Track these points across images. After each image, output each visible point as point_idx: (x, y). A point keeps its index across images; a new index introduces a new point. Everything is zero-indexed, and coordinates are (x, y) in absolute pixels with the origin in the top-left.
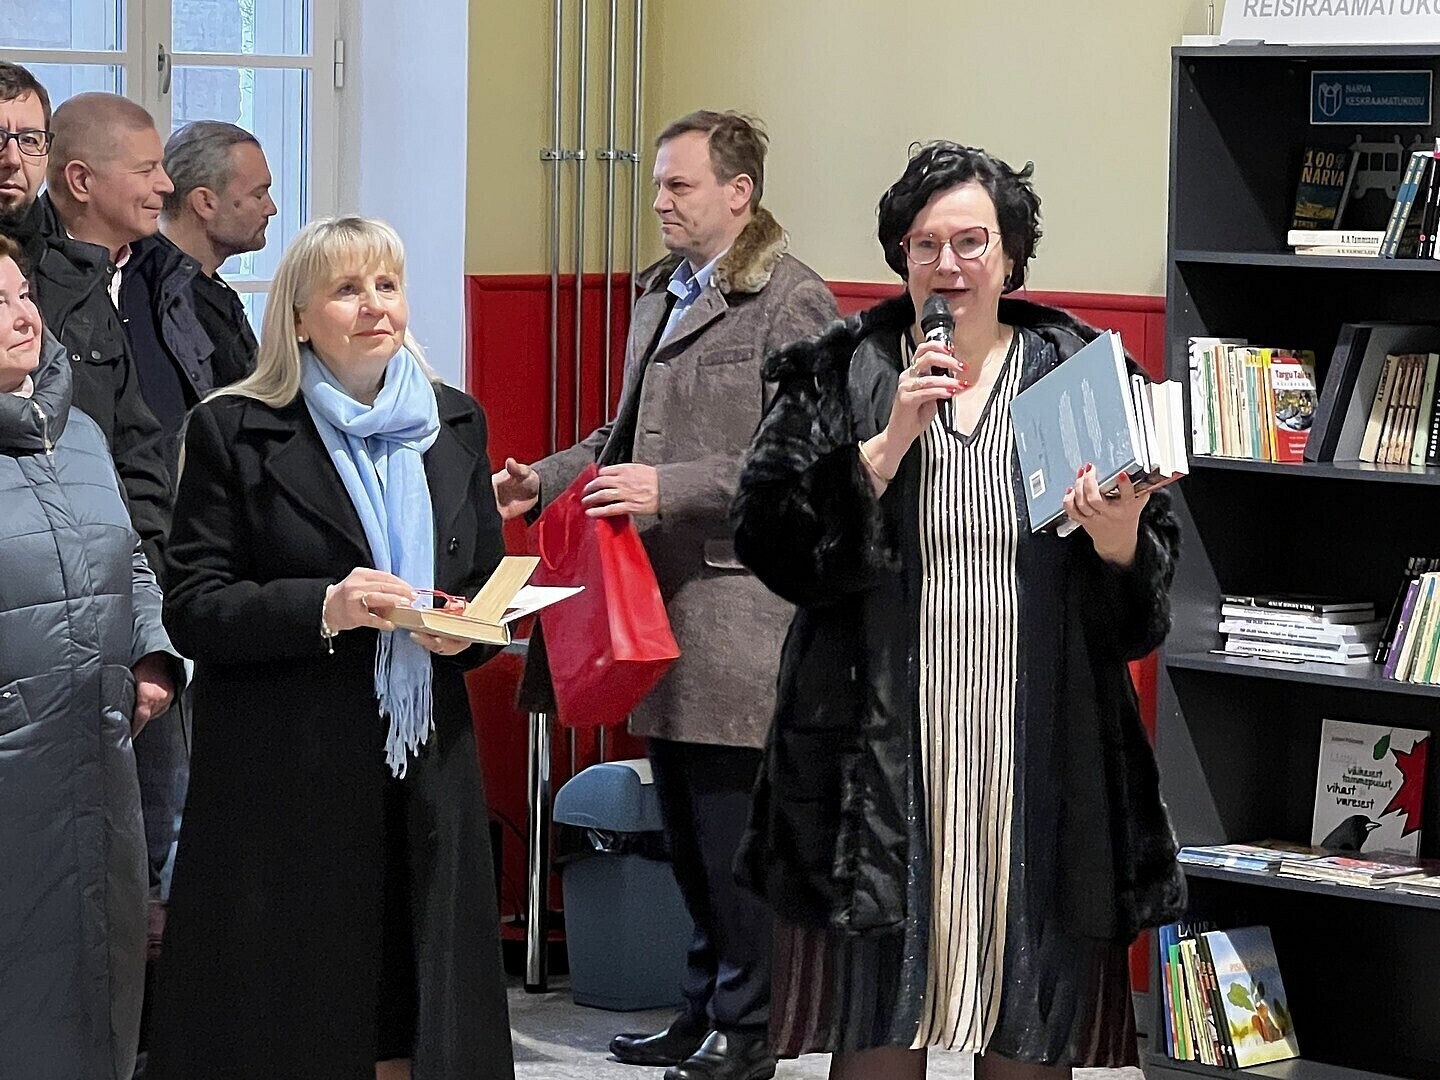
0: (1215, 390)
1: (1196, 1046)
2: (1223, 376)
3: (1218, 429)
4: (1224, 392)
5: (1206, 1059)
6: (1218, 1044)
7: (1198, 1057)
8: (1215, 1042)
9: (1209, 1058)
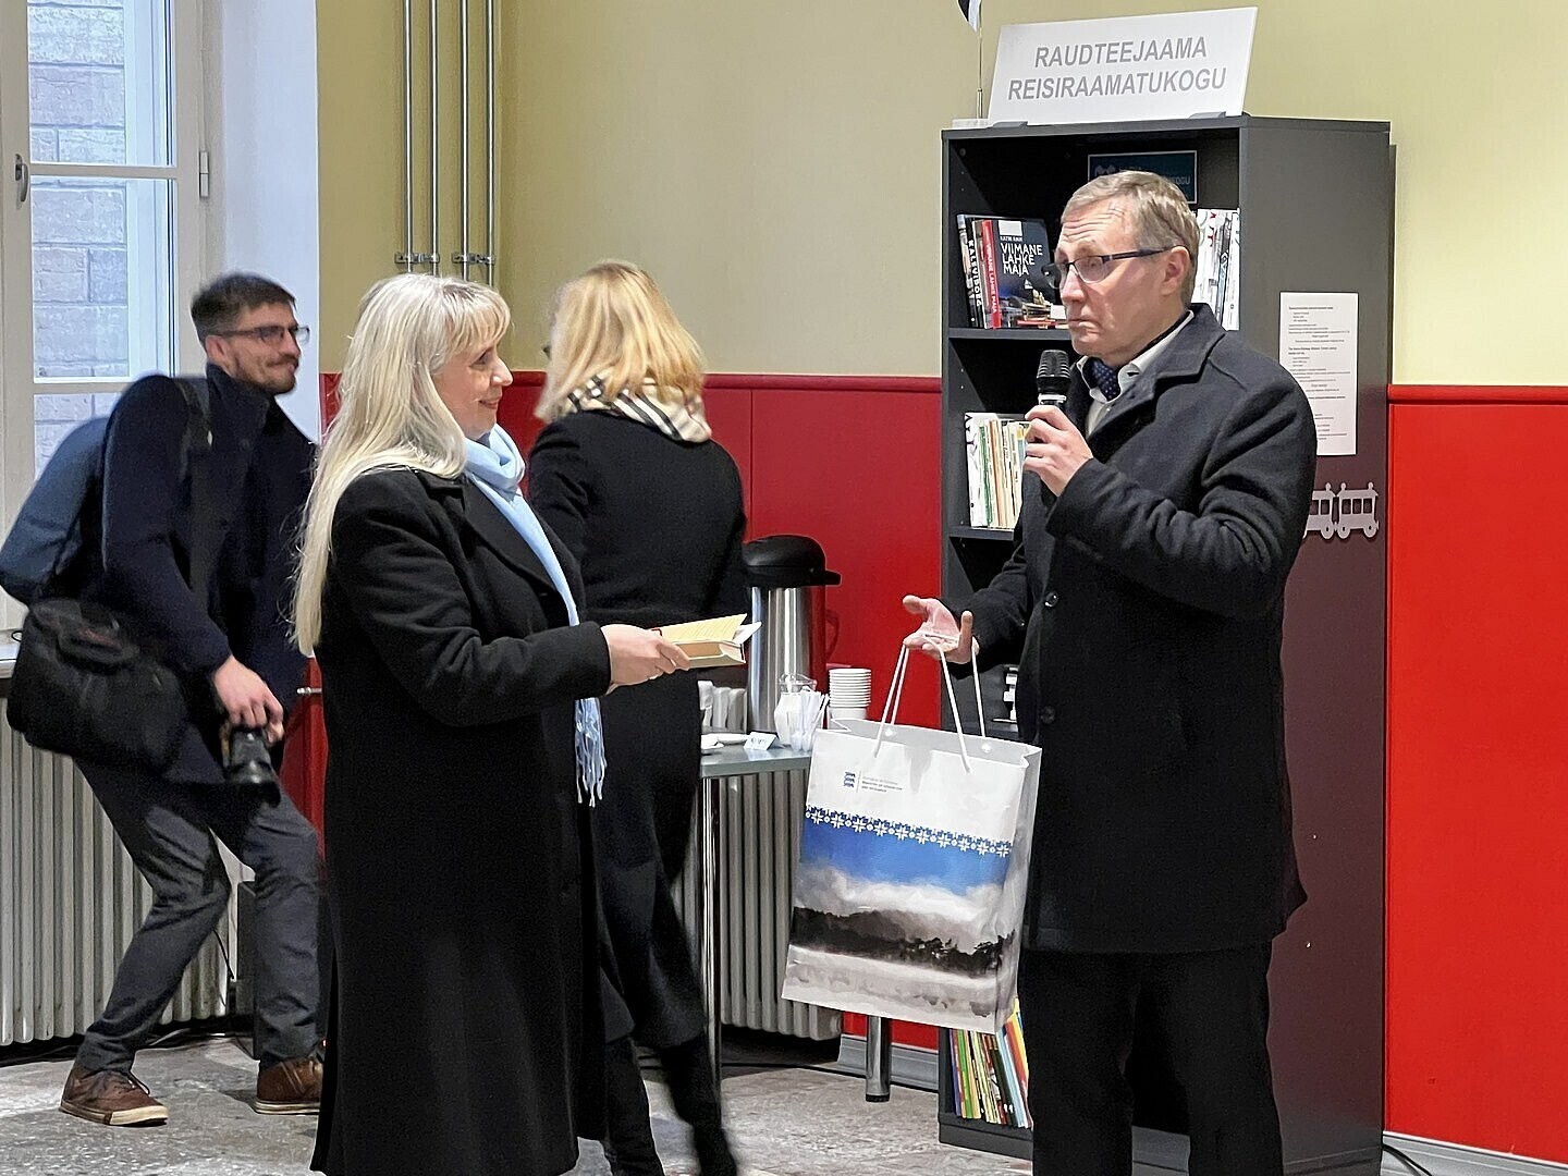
0: (990, 464)
1: (982, 1106)
2: (997, 449)
3: (994, 502)
4: (998, 466)
5: (990, 1118)
6: (1001, 1102)
7: (983, 1115)
8: (998, 1101)
9: (993, 1117)
